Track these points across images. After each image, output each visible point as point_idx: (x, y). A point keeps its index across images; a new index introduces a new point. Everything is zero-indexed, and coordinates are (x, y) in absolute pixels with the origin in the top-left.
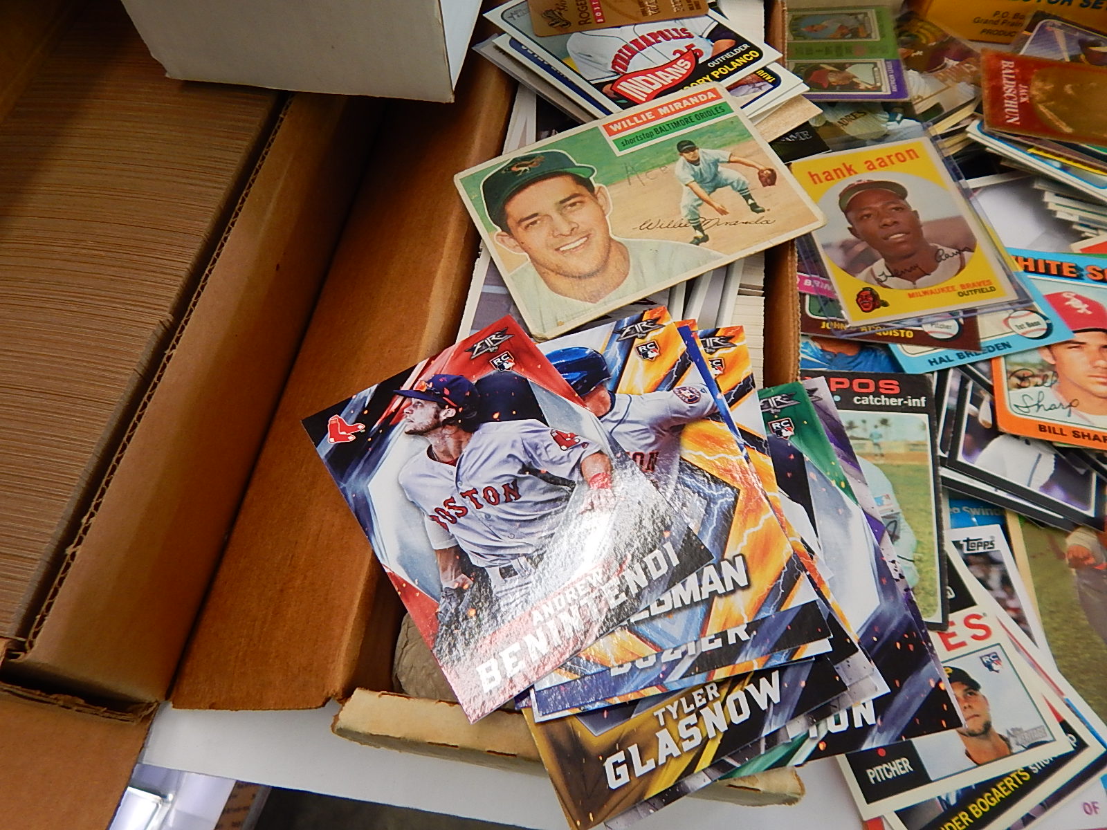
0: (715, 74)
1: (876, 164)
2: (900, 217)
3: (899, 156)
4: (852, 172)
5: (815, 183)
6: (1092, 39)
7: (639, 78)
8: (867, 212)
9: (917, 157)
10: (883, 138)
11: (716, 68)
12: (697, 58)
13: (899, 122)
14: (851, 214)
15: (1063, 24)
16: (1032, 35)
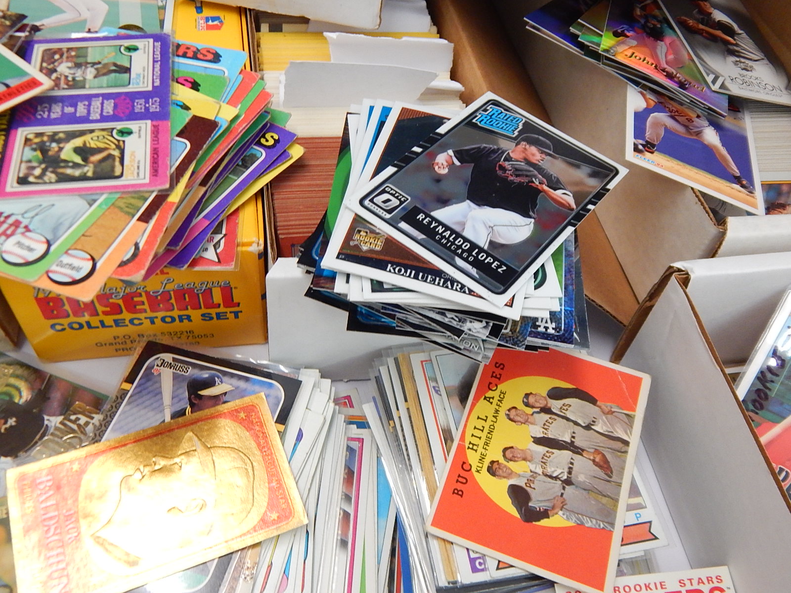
6: (205, 375)
15: (174, 359)
16: (131, 388)
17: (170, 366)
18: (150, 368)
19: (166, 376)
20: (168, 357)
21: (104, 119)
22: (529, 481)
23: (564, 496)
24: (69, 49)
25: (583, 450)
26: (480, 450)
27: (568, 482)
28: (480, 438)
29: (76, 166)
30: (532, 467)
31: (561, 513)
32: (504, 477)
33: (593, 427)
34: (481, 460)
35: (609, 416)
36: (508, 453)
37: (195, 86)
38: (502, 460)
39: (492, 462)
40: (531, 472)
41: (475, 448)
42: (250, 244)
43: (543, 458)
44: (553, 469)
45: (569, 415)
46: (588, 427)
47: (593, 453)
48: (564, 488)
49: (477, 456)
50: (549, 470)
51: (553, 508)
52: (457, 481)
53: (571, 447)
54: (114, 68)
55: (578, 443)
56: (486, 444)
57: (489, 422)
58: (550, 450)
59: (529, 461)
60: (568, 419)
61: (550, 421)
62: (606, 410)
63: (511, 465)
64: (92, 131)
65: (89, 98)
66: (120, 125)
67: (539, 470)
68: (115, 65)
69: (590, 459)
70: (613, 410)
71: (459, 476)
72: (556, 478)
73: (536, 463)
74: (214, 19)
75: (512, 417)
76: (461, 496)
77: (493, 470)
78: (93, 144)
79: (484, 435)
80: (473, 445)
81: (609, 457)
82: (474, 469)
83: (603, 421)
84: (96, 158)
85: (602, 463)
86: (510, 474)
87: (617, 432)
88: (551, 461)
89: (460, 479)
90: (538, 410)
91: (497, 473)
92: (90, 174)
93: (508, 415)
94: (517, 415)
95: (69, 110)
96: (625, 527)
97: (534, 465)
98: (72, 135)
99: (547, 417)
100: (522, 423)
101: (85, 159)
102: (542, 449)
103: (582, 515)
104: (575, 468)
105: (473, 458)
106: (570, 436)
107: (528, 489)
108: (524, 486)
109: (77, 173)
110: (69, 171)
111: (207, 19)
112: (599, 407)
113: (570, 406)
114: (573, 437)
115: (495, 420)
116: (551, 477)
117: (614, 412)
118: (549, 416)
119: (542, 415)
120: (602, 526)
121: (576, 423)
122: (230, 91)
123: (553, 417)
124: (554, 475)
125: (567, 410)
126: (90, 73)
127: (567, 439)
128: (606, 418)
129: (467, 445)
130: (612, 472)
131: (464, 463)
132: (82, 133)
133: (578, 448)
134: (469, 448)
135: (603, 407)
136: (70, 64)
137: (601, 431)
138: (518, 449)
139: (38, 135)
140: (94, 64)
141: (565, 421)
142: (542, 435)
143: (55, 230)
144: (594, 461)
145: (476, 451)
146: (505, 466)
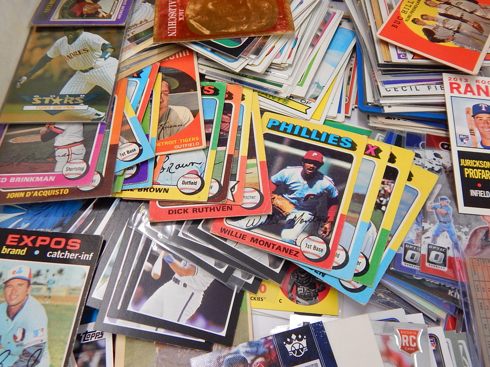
22: (435, 28)
23: (454, 36)
25: (467, 21)
26: (408, 13)
27: (457, 32)
28: (409, 9)
30: (438, 24)
31: (452, 42)
32: (421, 25)
33: (475, 13)
34: (409, 17)
35: (485, 10)
36: (424, 17)
38: (420, 18)
39: (415, 19)
40: (436, 25)
41: (405, 12)
43: (444, 21)
44: (449, 26)
45: (460, 6)
46: (472, 13)
47: (473, 23)
48: (455, 34)
49: (407, 15)
50: (447, 26)
51: (448, 39)
52: (395, 22)
53: (460, 19)
55: (464, 18)
56: (412, 12)
57: (414, 4)
58: (448, 19)
59: (436, 21)
60: (460, 8)
61: (450, 8)
62: (484, 7)
63: (425, 21)
67: (441, 25)
69: (471, 25)
70: (487, 7)
71: (396, 21)
72: (450, 29)
73: (440, 23)
75: (428, 3)
76: (397, 28)
77: (414, 21)
79: (411, 9)
80: (405, 11)
81: (482, 25)
82: (404, 20)
83: (481, 11)
85: (478, 27)
86: (424, 24)
87: (488, 16)
88: (448, 23)
89: (396, 22)
90: (443, 3)
91: (417, 23)
93: (426, 3)
94: (431, 3)
96: (487, 53)
97: (439, 23)
99: (448, 6)
100: (433, 7)
102: (443, 18)
103: (464, 44)
104: (462, 28)
105: (404, 16)
106: (460, 15)
107: (434, 31)
108: (432, 30)
112: (480, 5)
113: (462, 3)
114: (463, 16)
115: (418, 4)
116: (447, 28)
117: (488, 8)
118: (449, 6)
119: (445, 5)
120: (475, 49)
121: (464, 10)
123: (451, 6)
124: (450, 28)
125: (460, 4)
127: (459, 15)
128: (483, 10)
129: (401, 11)
130: (483, 31)
131: (399, 17)
133: (465, 20)
134: (402, 12)
135: (482, 5)
137: (479, 15)
138: (429, 16)
141: (458, 9)
142: (444, 13)
144: (473, 26)
145: (406, 13)
146: (422, 21)
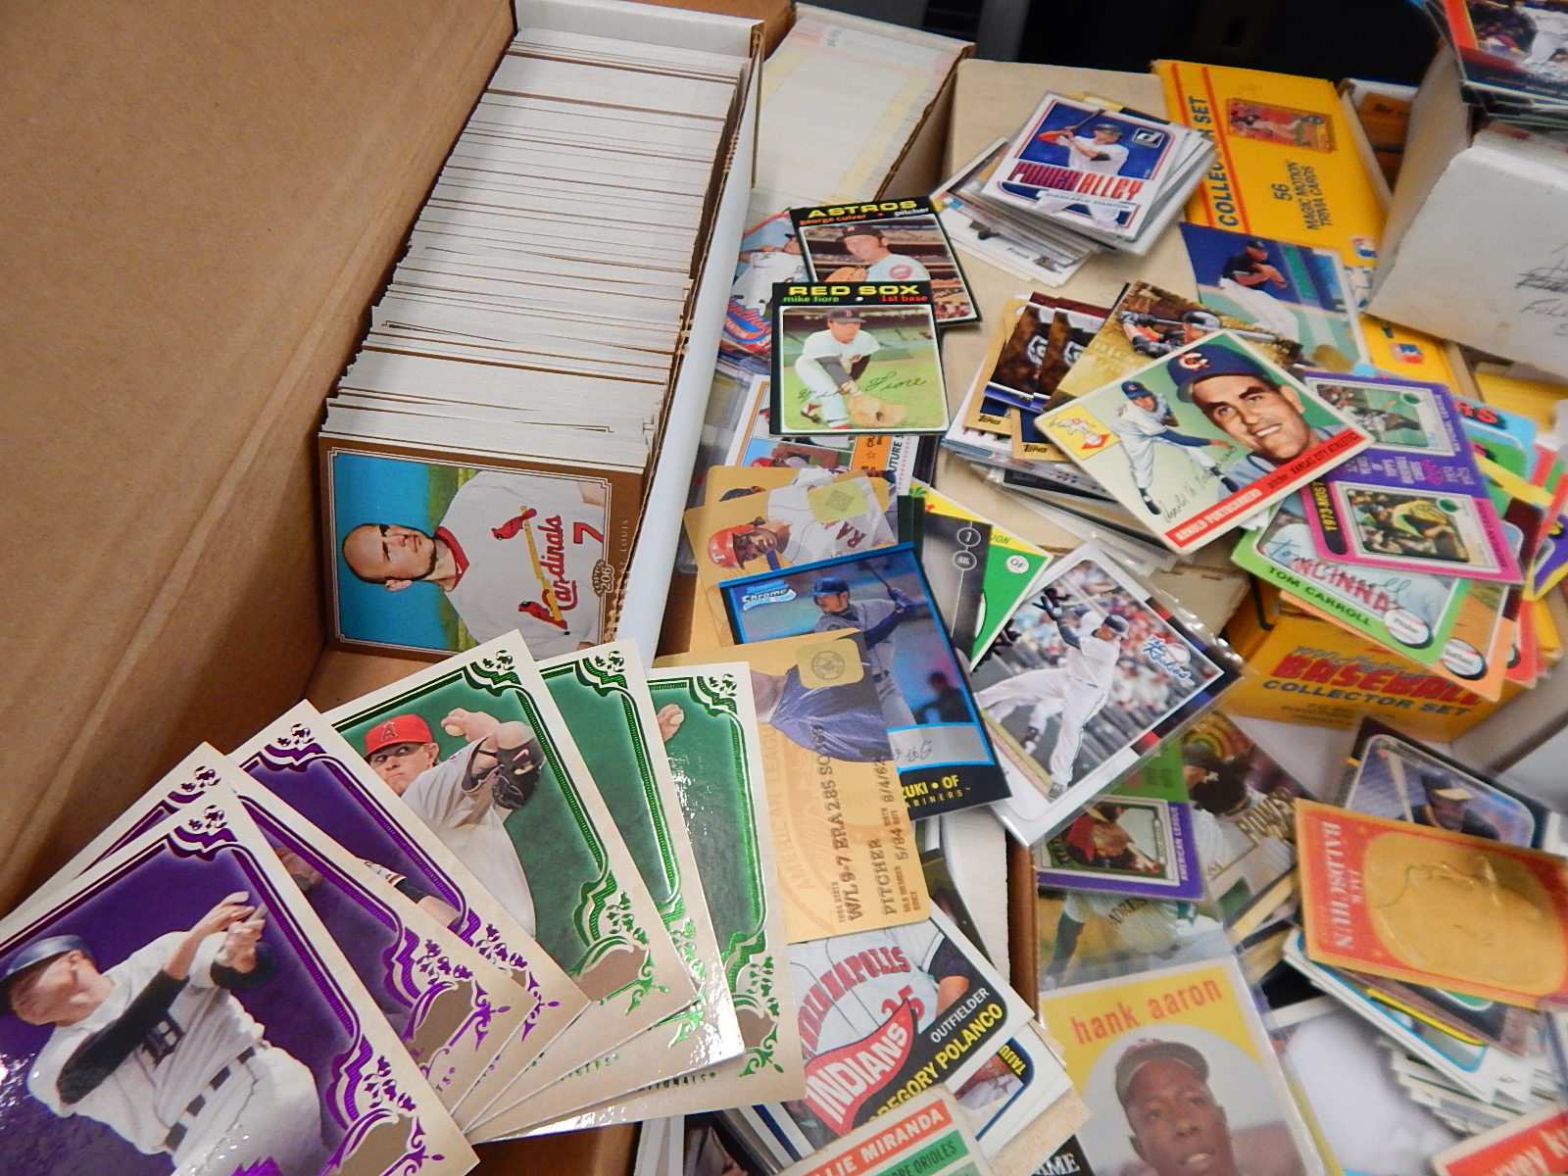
0: (942, 1059)
1: (1163, 1004)
2: (1202, 1120)
3: (1195, 992)
4: (1132, 1023)
5: (1081, 1041)
6: (1438, 773)
7: (833, 1068)
8: (1154, 1106)
9: (1220, 996)
10: (1171, 951)
11: (941, 1047)
12: (915, 1018)
13: (1191, 921)
14: (1133, 1109)
15: (1399, 745)
16: (1360, 765)
17: (1395, 751)
18: (1374, 748)
19: (1395, 763)
20: (1392, 741)
21: (1417, 485)
24: (1345, 389)
29: (1414, 538)
37: (1490, 456)
42: (1551, 650)
54: (1401, 421)
64: (1413, 499)
65: (1391, 455)
66: (1441, 496)
68: (1402, 417)
74: (1412, 348)
78: (1421, 515)
84: (1432, 532)
92: (1434, 551)
95: (1376, 467)
98: (1394, 501)
101: (1421, 532)
109: (1420, 547)
110: (1411, 544)
111: (1404, 348)
122: (1530, 467)
126: (1379, 424)
132: (1404, 500)
136: (1353, 409)
139: (1360, 493)
140: (1380, 413)
143: (1426, 609)
